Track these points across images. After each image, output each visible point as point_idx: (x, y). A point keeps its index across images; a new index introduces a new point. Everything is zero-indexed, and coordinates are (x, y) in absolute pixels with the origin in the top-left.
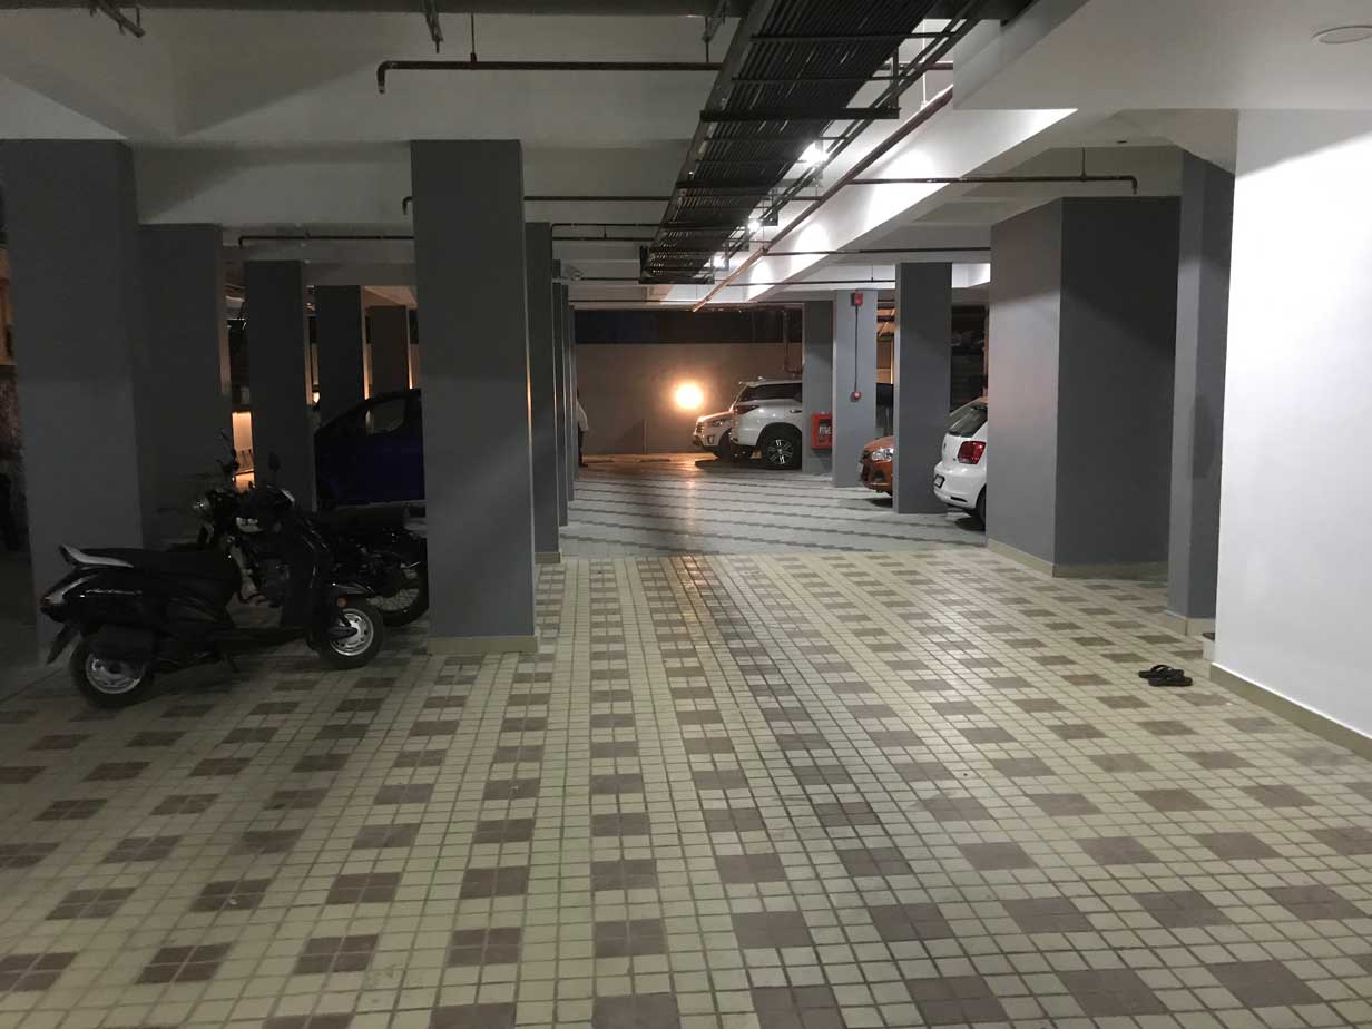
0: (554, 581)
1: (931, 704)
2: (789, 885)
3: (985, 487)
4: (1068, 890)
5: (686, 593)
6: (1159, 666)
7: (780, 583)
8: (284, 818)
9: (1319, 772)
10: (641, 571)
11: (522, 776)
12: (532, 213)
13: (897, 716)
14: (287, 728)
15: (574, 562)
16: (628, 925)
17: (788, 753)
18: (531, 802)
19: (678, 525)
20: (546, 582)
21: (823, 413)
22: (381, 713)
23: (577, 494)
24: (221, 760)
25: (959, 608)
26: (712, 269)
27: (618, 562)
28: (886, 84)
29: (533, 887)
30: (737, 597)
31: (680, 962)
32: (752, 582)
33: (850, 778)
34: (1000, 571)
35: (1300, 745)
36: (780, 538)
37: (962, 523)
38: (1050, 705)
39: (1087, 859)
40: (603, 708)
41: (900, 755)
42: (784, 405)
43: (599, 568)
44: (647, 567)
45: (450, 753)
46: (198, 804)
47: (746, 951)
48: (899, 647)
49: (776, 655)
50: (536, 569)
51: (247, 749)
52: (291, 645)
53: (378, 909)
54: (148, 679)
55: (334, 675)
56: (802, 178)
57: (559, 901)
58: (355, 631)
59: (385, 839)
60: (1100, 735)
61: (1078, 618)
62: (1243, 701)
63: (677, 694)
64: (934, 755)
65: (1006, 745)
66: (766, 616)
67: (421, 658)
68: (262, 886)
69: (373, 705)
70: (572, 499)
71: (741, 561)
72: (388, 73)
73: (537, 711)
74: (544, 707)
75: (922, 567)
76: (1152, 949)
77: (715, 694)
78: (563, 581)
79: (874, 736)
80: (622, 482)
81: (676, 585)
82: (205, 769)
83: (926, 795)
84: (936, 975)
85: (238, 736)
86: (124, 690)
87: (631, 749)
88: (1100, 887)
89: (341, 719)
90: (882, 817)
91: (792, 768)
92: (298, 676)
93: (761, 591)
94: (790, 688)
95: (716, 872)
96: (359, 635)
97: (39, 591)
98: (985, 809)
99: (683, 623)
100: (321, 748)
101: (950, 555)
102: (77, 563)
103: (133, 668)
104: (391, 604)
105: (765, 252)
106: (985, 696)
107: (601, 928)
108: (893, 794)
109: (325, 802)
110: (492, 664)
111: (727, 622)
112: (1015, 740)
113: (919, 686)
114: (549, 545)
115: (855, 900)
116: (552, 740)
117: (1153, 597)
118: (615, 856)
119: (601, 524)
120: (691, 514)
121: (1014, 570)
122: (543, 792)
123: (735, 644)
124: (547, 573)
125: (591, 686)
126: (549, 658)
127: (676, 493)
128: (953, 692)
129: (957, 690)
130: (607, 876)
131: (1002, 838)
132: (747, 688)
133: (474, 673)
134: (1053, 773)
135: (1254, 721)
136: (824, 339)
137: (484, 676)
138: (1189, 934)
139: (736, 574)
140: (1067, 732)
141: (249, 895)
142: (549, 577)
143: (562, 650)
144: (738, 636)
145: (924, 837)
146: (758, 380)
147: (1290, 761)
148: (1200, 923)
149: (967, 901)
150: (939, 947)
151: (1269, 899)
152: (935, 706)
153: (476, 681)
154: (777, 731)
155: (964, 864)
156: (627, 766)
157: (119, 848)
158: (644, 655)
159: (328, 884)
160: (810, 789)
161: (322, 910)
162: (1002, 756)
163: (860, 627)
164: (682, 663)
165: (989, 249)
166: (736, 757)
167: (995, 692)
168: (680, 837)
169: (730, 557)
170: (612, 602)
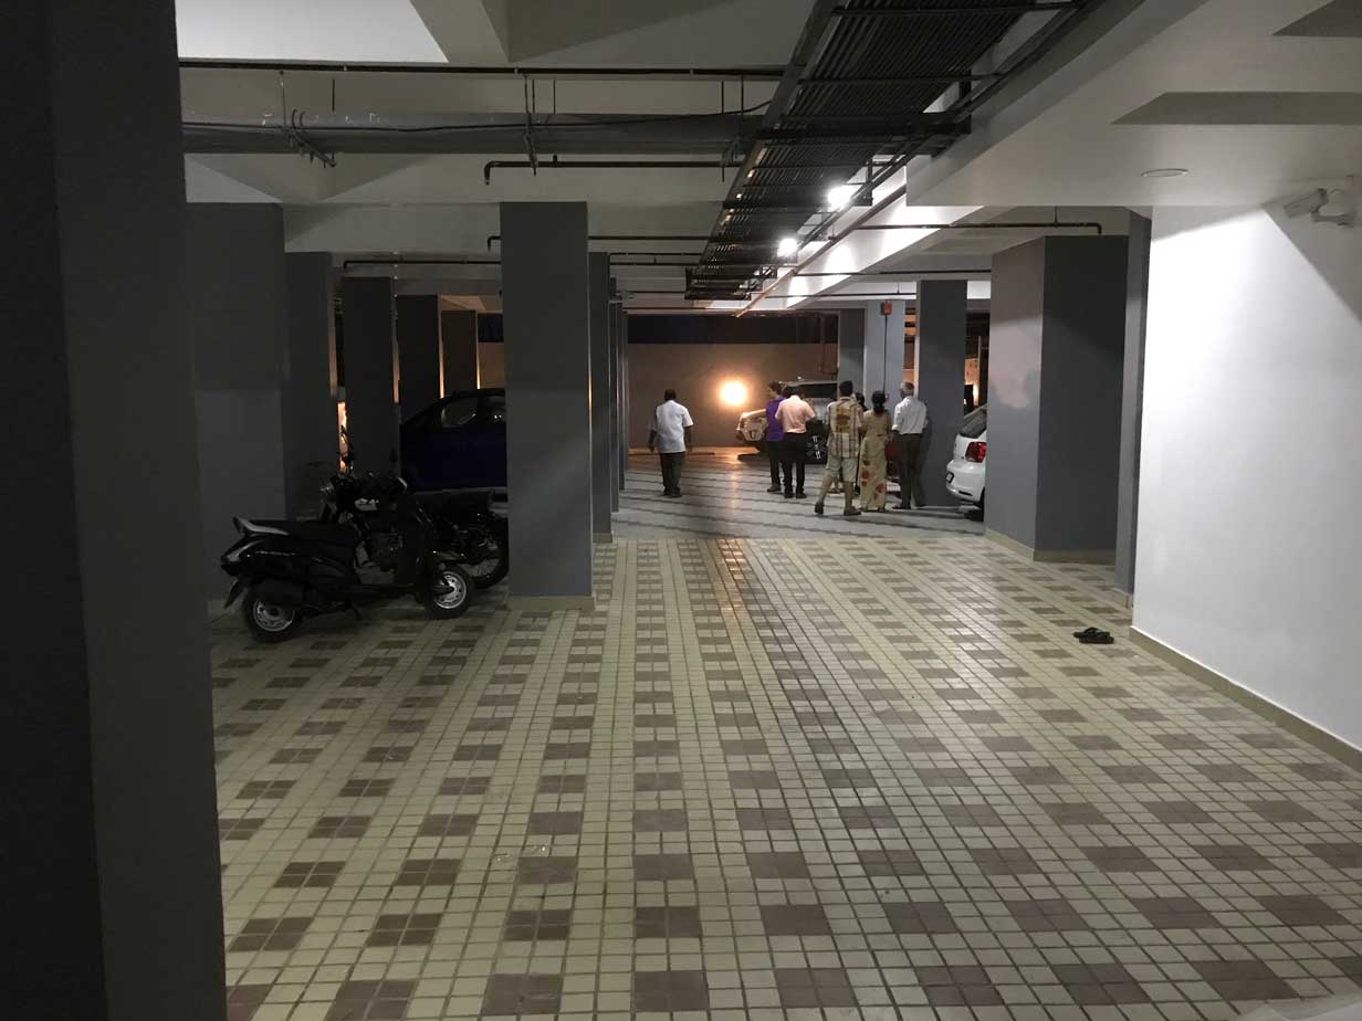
0: (608, 557)
5: (718, 568)
6: (1090, 628)
7: (797, 562)
8: (415, 713)
10: (680, 551)
15: (624, 543)
17: (783, 680)
18: (591, 706)
20: (602, 557)
22: (475, 649)
23: (627, 485)
24: (363, 677)
27: (662, 543)
30: (759, 572)
32: (774, 561)
34: (989, 555)
35: (1176, 684)
36: (805, 525)
37: (968, 515)
43: (645, 547)
44: (686, 547)
45: (530, 676)
46: (352, 704)
51: (379, 671)
53: (488, 763)
57: (611, 762)
58: (453, 589)
62: (1147, 654)
63: (703, 641)
66: (781, 586)
67: (505, 613)
68: (407, 750)
69: (470, 644)
71: (767, 544)
72: (494, 170)
73: (594, 650)
74: (600, 648)
75: (923, 551)
77: (733, 642)
78: (614, 557)
81: (710, 562)
82: (351, 682)
86: (281, 629)
87: (664, 676)
89: (447, 652)
93: (780, 568)
94: (792, 639)
96: (455, 593)
100: (435, 671)
101: (952, 542)
102: (247, 530)
103: (286, 612)
104: (475, 571)
110: (559, 617)
111: (750, 592)
114: (604, 526)
116: (606, 669)
120: (734, 503)
123: (754, 607)
124: (601, 551)
125: (636, 634)
126: (604, 614)
127: (718, 484)
133: (545, 623)
136: (856, 344)
137: (554, 624)
139: (761, 554)
141: (400, 754)
142: (602, 554)
143: (614, 609)
144: (756, 601)
146: (796, 380)
147: (1163, 694)
153: (548, 629)
157: (304, 728)
164: (709, 620)
165: (989, 271)
166: (744, 683)
168: (697, 729)
169: (758, 540)
170: (655, 573)
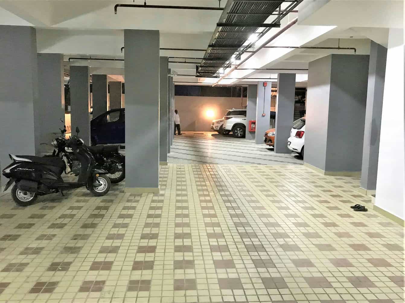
0: (165, 171)
1: (284, 214)
2: (236, 270)
4: (325, 275)
5: (207, 176)
6: (357, 205)
7: (237, 174)
8: (77, 243)
10: (193, 169)
11: (153, 232)
12: (162, 53)
13: (273, 218)
14: (79, 214)
15: (171, 165)
16: (185, 280)
17: (238, 228)
18: (155, 241)
21: (253, 120)
22: (109, 211)
23: (173, 144)
24: (58, 224)
25: (294, 184)
26: (219, 73)
27: (186, 166)
28: (276, 16)
29: (155, 267)
30: (223, 178)
31: (201, 293)
32: (228, 173)
33: (257, 237)
34: (307, 173)
36: (237, 160)
37: (296, 157)
38: (322, 216)
39: (332, 265)
40: (179, 212)
41: (273, 230)
42: (240, 117)
43: (180, 167)
44: (195, 167)
45: (130, 224)
46: (50, 237)
47: (222, 290)
48: (274, 196)
49: (235, 197)
50: (160, 167)
51: (66, 221)
53: (106, 272)
54: (35, 197)
55: (94, 198)
56: (248, 45)
57: (163, 272)
58: (102, 184)
60: (338, 226)
61: (332, 188)
62: (384, 217)
63: (203, 208)
64: (284, 230)
65: (307, 228)
66: (232, 184)
67: (123, 194)
68: (69, 264)
69: (106, 208)
70: (171, 145)
71: (225, 167)
72: (118, 8)
73: (158, 212)
74: (161, 211)
75: (283, 170)
76: (351, 294)
77: (215, 209)
78: (168, 171)
79: (265, 224)
81: (204, 173)
82: (53, 226)
83: (281, 243)
84: (282, 300)
85: (63, 216)
86: (27, 201)
87: (187, 225)
88: (335, 274)
89: (96, 212)
90: (267, 249)
91: (239, 233)
93: (231, 176)
94: (239, 208)
95: (213, 265)
96: (103, 186)
97: (2, 169)
98: (300, 248)
99: (206, 186)
100: (90, 221)
101: (291, 167)
102: (14, 160)
103: (31, 193)
104: (113, 176)
105: (236, 68)
106: (301, 212)
107: (176, 281)
108: (270, 242)
109: (90, 238)
110: (145, 196)
111: (220, 186)
112: (310, 227)
113: (280, 208)
114: (164, 159)
115: (257, 275)
116: (163, 221)
117: (356, 183)
118: (181, 259)
120: (210, 151)
121: (312, 173)
122: (159, 238)
123: (222, 193)
124: (163, 168)
125: (176, 205)
126: (163, 195)
127: (205, 144)
128: (291, 211)
130: (179, 265)
131: (304, 257)
132: (225, 207)
133: (138, 199)
134: (322, 238)
135: (386, 223)
136: (254, 96)
137: (142, 200)
138: (363, 290)
139: (223, 170)
140: (327, 225)
141: (65, 267)
142: (163, 170)
143: (167, 193)
144: (223, 190)
145: (280, 256)
146: (232, 109)
148: (367, 287)
149: (292, 277)
150: (283, 291)
151: (389, 280)
153: (140, 202)
154: (234, 221)
155: (292, 265)
156: (186, 230)
157: (25, 250)
158: (193, 195)
159: (90, 264)
160: (244, 240)
161: (88, 272)
162: (306, 231)
163: (262, 189)
164: (205, 198)
165: (308, 70)
166: (221, 229)
167: (304, 211)
168: (202, 254)
169: (222, 165)
170: (183, 178)
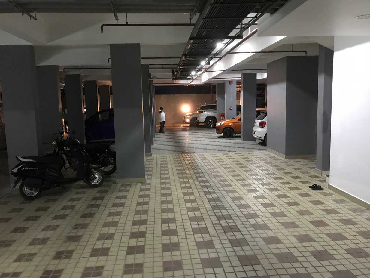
0: (150, 162)
1: (253, 196)
2: (216, 249)
3: (266, 134)
4: (292, 250)
5: (186, 165)
6: (315, 185)
7: (211, 162)
8: (78, 232)
9: (358, 215)
10: (174, 158)
11: (143, 219)
12: (143, 62)
13: (244, 200)
14: (78, 205)
15: (155, 156)
16: (172, 262)
17: (215, 211)
18: (145, 226)
19: (183, 145)
20: (148, 162)
21: (222, 113)
22: (104, 200)
23: (156, 136)
24: (61, 215)
25: (260, 168)
26: (192, 76)
27: (168, 156)
28: (239, 30)
29: (146, 251)
30: (200, 165)
31: (187, 272)
32: (204, 161)
33: (232, 218)
34: (271, 157)
35: (353, 207)
36: (211, 148)
37: (260, 143)
38: (285, 196)
39: (296, 241)
40: (164, 199)
41: (245, 211)
42: (212, 111)
43: (162, 158)
44: (175, 157)
45: (123, 212)
46: (55, 228)
47: (204, 269)
48: (244, 180)
49: (211, 183)
50: (145, 158)
51: (67, 212)
52: (79, 181)
53: (104, 258)
54: (40, 192)
55: (91, 190)
56: (216, 53)
57: (153, 255)
58: (97, 177)
59: (106, 237)
60: (299, 205)
61: (292, 171)
62: (337, 194)
63: (184, 194)
64: (254, 211)
65: (273, 208)
67: (115, 185)
68: (72, 252)
69: (102, 198)
70: (154, 138)
71: (200, 155)
72: (104, 27)
73: (146, 200)
74: (148, 198)
75: (249, 156)
76: (315, 267)
77: (195, 194)
78: (153, 162)
79: (238, 206)
80: (168, 132)
81: (183, 162)
82: (57, 217)
83: (252, 223)
84: (256, 276)
85: (65, 208)
86: (33, 195)
87: (172, 210)
88: (300, 249)
89: (93, 202)
90: (241, 229)
91: (216, 215)
92: (81, 190)
93: (206, 164)
94: (215, 192)
95: (196, 246)
96: (98, 179)
97: (10, 169)
98: (268, 227)
99: (185, 173)
100: (88, 211)
101: (257, 153)
102: (20, 161)
103: (36, 189)
104: (106, 169)
105: (206, 71)
106: (268, 194)
107: (165, 263)
108: (243, 223)
109: (89, 227)
110: (134, 186)
111: (197, 173)
112: (276, 207)
113: (250, 191)
114: (149, 151)
115: (233, 254)
116: (151, 208)
117: (312, 164)
118: (168, 242)
119: (163, 145)
120: (187, 141)
121: (275, 157)
122: (148, 223)
124: (148, 159)
125: (161, 192)
126: (149, 184)
127: (183, 135)
128: (259, 193)
129: (260, 192)
130: (166, 248)
131: (274, 235)
132: (203, 192)
133: (129, 188)
134: (286, 216)
135: (340, 200)
136: (222, 93)
137: (132, 189)
138: (325, 263)
139: (200, 159)
140: (290, 204)
141: (68, 254)
143: (153, 182)
144: (200, 177)
145: (252, 235)
146: (204, 104)
147: (350, 212)
148: (327, 259)
149: (264, 254)
150: (257, 267)
151: (346, 252)
152: (254, 197)
153: (130, 191)
154: (212, 205)
155: (263, 243)
156: (171, 215)
157: (33, 241)
158: (175, 183)
159: (90, 251)
160: (221, 221)
161: (89, 259)
162: (272, 211)
163: (234, 174)
164: (185, 185)
166: (201, 212)
167: (270, 192)
168: (186, 236)
169: (198, 154)
170: (166, 167)
